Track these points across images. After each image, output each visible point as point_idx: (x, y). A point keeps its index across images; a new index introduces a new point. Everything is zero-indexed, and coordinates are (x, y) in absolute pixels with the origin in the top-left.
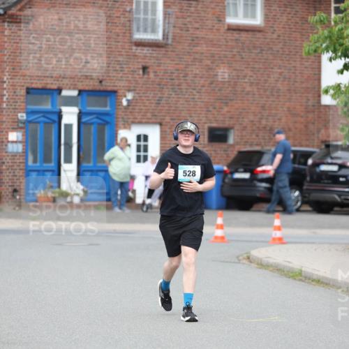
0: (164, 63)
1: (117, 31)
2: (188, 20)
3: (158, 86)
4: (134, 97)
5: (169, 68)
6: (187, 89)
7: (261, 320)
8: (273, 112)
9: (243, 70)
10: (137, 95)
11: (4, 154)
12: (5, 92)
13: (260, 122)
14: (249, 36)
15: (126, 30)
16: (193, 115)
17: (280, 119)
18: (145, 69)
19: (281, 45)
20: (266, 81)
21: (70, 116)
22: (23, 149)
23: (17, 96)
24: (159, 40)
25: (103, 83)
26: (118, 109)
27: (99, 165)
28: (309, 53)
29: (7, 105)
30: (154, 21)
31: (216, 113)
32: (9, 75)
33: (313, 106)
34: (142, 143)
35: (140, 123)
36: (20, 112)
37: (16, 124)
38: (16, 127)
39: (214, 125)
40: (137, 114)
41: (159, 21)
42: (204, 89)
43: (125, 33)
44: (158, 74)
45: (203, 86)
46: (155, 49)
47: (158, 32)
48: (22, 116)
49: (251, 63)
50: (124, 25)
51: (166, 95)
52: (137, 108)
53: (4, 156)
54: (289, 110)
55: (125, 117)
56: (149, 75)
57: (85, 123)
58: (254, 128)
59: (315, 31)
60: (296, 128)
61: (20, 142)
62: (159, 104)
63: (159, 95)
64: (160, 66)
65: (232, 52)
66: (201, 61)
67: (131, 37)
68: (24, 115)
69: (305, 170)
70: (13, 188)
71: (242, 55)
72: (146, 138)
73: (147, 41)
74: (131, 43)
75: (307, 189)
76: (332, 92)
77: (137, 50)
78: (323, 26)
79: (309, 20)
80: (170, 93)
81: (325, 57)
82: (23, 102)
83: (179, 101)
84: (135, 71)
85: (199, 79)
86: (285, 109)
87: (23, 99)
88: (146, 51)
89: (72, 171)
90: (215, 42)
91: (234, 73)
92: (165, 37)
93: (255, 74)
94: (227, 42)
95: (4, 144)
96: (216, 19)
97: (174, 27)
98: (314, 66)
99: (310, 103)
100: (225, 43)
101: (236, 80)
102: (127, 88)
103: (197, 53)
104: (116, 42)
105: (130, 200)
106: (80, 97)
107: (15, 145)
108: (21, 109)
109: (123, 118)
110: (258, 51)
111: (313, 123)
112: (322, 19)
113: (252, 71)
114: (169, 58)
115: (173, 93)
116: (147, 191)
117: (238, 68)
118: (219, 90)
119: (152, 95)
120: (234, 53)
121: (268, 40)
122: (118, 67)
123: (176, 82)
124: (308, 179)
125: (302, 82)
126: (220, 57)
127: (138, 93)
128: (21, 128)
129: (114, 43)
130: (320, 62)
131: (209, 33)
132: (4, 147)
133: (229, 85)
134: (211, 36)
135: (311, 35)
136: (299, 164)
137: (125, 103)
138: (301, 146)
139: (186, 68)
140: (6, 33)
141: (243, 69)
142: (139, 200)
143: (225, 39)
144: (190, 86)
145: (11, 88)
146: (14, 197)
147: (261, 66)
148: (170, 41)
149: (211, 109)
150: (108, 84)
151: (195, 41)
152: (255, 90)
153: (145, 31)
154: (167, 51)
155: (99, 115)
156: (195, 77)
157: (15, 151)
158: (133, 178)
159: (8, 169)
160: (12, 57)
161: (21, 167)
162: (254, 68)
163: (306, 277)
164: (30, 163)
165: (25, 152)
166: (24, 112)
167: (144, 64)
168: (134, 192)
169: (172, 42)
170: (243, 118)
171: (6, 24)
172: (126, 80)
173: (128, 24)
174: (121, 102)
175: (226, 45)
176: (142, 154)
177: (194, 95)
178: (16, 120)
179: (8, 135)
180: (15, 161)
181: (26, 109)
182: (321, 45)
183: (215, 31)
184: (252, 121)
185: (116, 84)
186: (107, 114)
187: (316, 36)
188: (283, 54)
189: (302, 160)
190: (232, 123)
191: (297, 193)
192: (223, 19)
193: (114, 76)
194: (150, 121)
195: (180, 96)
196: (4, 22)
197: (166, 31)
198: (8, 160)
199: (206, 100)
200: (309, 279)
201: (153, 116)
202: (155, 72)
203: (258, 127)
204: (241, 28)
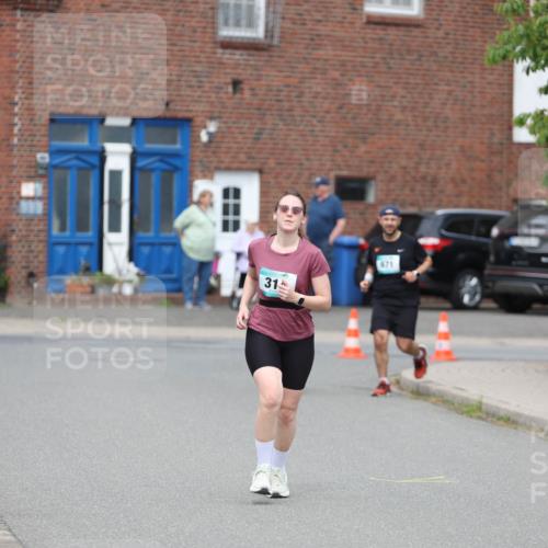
0: (267, 76)
1: (193, 24)
2: (306, 7)
3: (256, 112)
4: (219, 128)
5: (275, 83)
6: (301, 116)
7: (417, 480)
8: (438, 153)
9: (391, 87)
10: (223, 125)
11: (14, 217)
12: (16, 120)
13: (416, 168)
14: (401, 33)
15: (207, 23)
16: (312, 157)
17: (448, 165)
18: (236, 84)
19: (450, 48)
20: (426, 105)
21: (118, 157)
22: (44, 209)
23: (35, 125)
24: (259, 39)
25: (172, 106)
26: (193, 147)
27: (163, 235)
28: (494, 61)
29: (19, 140)
30: (251, 8)
31: (347, 154)
32: (23, 93)
33: (501, 144)
34: (231, 201)
35: (228, 169)
36: (39, 151)
37: (33, 170)
38: (32, 174)
39: (345, 173)
40: (222, 155)
41: (259, 9)
42: (329, 116)
43: (205, 28)
44: (257, 92)
45: (328, 112)
46: (252, 52)
47: (257, 26)
48: (43, 157)
49: (404, 76)
50: (204, 15)
51: (268, 127)
52: (224, 145)
53: (14, 220)
54: (463, 150)
55: (205, 159)
56: (242, 94)
57: (142, 169)
58: (408, 178)
59: (505, 27)
60: (473, 179)
61: (40, 198)
62: (258, 139)
63: (259, 126)
64: (258, 80)
65: (373, 58)
66: (324, 72)
67: (215, 33)
68: (46, 155)
69: (486, 244)
70: (28, 271)
71: (388, 63)
72: (237, 193)
73: (239, 40)
74: (215, 43)
75: (490, 275)
76: (529, 121)
77: (223, 54)
78: (517, 18)
79: (495, 8)
80: (277, 122)
81: (520, 67)
82: (44, 136)
83: (289, 135)
84: (221, 88)
85: (321, 100)
86: (457, 148)
87: (44, 130)
88: (238, 56)
89: (120, 244)
90: (347, 43)
91: (377, 92)
92: (269, 34)
93: (409, 93)
94: (366, 42)
95: (14, 202)
96: (347, 6)
97: (283, 18)
98: (501, 82)
99: (496, 140)
100: (362, 44)
101: (380, 103)
102: (208, 114)
103: (318, 59)
104: (191, 41)
105: (212, 291)
106: (134, 129)
107: (31, 203)
108: (42, 146)
109: (201, 161)
110: (415, 57)
111: (501, 171)
112: (515, 7)
113: (406, 88)
114: (273, 66)
115: (281, 123)
116: (238, 276)
117: (382, 84)
118: (354, 118)
119: (247, 126)
120: (376, 60)
121: (430, 40)
122: (194, 81)
123: (286, 105)
124: (492, 258)
125: (483, 107)
126: (354, 66)
127: (225, 122)
128: (42, 176)
129: (187, 43)
130: (511, 75)
131: (337, 29)
132: (14, 206)
133: (369, 110)
134: (340, 33)
135: (498, 32)
136: (478, 235)
137: (204, 137)
138: (481, 207)
139: (301, 82)
140: (19, 26)
141: (391, 84)
142: (226, 291)
143: (363, 38)
144: (307, 112)
145: (27, 112)
146: (29, 285)
147: (419, 81)
148: (276, 41)
149: (340, 147)
150: (178, 108)
151: (316, 41)
152: (410, 118)
153: (237, 24)
154: (271, 56)
155: (163, 156)
156: (315, 97)
157: (32, 211)
158: (217, 256)
159: (20, 241)
160: (27, 64)
161: (41, 238)
162: (408, 83)
163: (488, 414)
164: (55, 231)
165: (47, 215)
166: (45, 152)
167: (235, 76)
168: (218, 277)
169: (281, 42)
170: (390, 162)
171: (19, 13)
172: (208, 102)
173: (210, 13)
174: (199, 136)
175: (365, 48)
176: (231, 218)
177: (313, 126)
178: (33, 164)
179: (20, 186)
180: (32, 228)
181: (50, 146)
182: (514, 48)
183: (346, 25)
184: (405, 168)
185: (191, 108)
186: (176, 155)
187: (506, 34)
188: (453, 62)
189: (483, 230)
190: (372, 169)
191: (474, 281)
192: (358, 7)
193: (188, 96)
194: (244, 166)
195: (291, 127)
196: (15, 9)
197: (271, 24)
198: (20, 227)
199: (331, 134)
200: (493, 415)
201: (249, 158)
202: (252, 89)
203: (414, 178)
204: (387, 21)
